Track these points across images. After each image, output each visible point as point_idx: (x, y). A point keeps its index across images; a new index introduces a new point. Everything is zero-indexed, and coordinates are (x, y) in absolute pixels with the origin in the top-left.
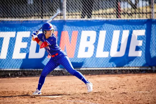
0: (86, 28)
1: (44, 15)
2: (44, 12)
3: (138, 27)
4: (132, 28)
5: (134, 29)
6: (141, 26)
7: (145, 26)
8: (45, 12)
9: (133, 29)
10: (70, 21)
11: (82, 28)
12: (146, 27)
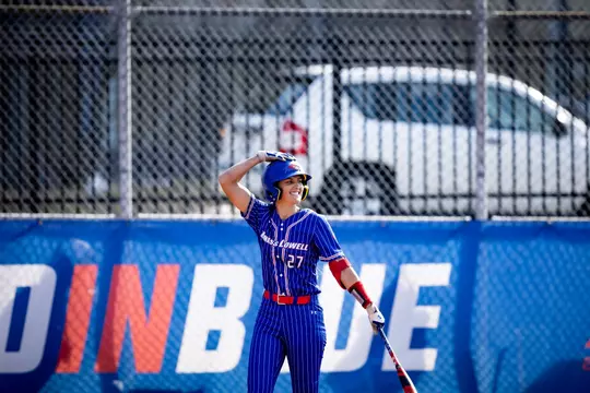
0: (216, 251)
1: (41, 196)
2: (42, 186)
3: (424, 250)
4: (400, 254)
5: (410, 260)
6: (435, 247)
7: (450, 250)
8: (47, 187)
9: (405, 258)
10: (148, 226)
11: (200, 254)
12: (454, 253)
